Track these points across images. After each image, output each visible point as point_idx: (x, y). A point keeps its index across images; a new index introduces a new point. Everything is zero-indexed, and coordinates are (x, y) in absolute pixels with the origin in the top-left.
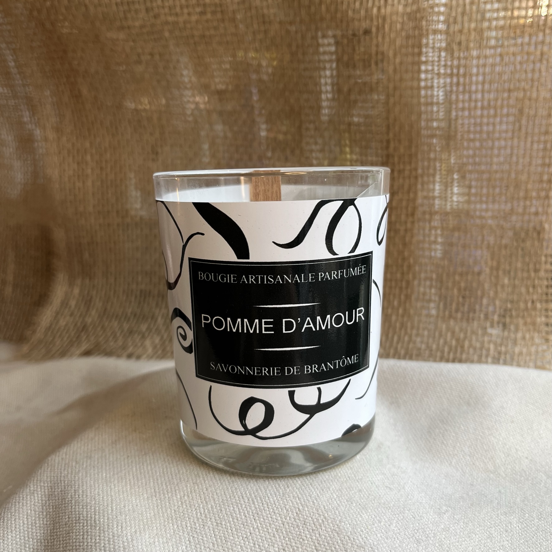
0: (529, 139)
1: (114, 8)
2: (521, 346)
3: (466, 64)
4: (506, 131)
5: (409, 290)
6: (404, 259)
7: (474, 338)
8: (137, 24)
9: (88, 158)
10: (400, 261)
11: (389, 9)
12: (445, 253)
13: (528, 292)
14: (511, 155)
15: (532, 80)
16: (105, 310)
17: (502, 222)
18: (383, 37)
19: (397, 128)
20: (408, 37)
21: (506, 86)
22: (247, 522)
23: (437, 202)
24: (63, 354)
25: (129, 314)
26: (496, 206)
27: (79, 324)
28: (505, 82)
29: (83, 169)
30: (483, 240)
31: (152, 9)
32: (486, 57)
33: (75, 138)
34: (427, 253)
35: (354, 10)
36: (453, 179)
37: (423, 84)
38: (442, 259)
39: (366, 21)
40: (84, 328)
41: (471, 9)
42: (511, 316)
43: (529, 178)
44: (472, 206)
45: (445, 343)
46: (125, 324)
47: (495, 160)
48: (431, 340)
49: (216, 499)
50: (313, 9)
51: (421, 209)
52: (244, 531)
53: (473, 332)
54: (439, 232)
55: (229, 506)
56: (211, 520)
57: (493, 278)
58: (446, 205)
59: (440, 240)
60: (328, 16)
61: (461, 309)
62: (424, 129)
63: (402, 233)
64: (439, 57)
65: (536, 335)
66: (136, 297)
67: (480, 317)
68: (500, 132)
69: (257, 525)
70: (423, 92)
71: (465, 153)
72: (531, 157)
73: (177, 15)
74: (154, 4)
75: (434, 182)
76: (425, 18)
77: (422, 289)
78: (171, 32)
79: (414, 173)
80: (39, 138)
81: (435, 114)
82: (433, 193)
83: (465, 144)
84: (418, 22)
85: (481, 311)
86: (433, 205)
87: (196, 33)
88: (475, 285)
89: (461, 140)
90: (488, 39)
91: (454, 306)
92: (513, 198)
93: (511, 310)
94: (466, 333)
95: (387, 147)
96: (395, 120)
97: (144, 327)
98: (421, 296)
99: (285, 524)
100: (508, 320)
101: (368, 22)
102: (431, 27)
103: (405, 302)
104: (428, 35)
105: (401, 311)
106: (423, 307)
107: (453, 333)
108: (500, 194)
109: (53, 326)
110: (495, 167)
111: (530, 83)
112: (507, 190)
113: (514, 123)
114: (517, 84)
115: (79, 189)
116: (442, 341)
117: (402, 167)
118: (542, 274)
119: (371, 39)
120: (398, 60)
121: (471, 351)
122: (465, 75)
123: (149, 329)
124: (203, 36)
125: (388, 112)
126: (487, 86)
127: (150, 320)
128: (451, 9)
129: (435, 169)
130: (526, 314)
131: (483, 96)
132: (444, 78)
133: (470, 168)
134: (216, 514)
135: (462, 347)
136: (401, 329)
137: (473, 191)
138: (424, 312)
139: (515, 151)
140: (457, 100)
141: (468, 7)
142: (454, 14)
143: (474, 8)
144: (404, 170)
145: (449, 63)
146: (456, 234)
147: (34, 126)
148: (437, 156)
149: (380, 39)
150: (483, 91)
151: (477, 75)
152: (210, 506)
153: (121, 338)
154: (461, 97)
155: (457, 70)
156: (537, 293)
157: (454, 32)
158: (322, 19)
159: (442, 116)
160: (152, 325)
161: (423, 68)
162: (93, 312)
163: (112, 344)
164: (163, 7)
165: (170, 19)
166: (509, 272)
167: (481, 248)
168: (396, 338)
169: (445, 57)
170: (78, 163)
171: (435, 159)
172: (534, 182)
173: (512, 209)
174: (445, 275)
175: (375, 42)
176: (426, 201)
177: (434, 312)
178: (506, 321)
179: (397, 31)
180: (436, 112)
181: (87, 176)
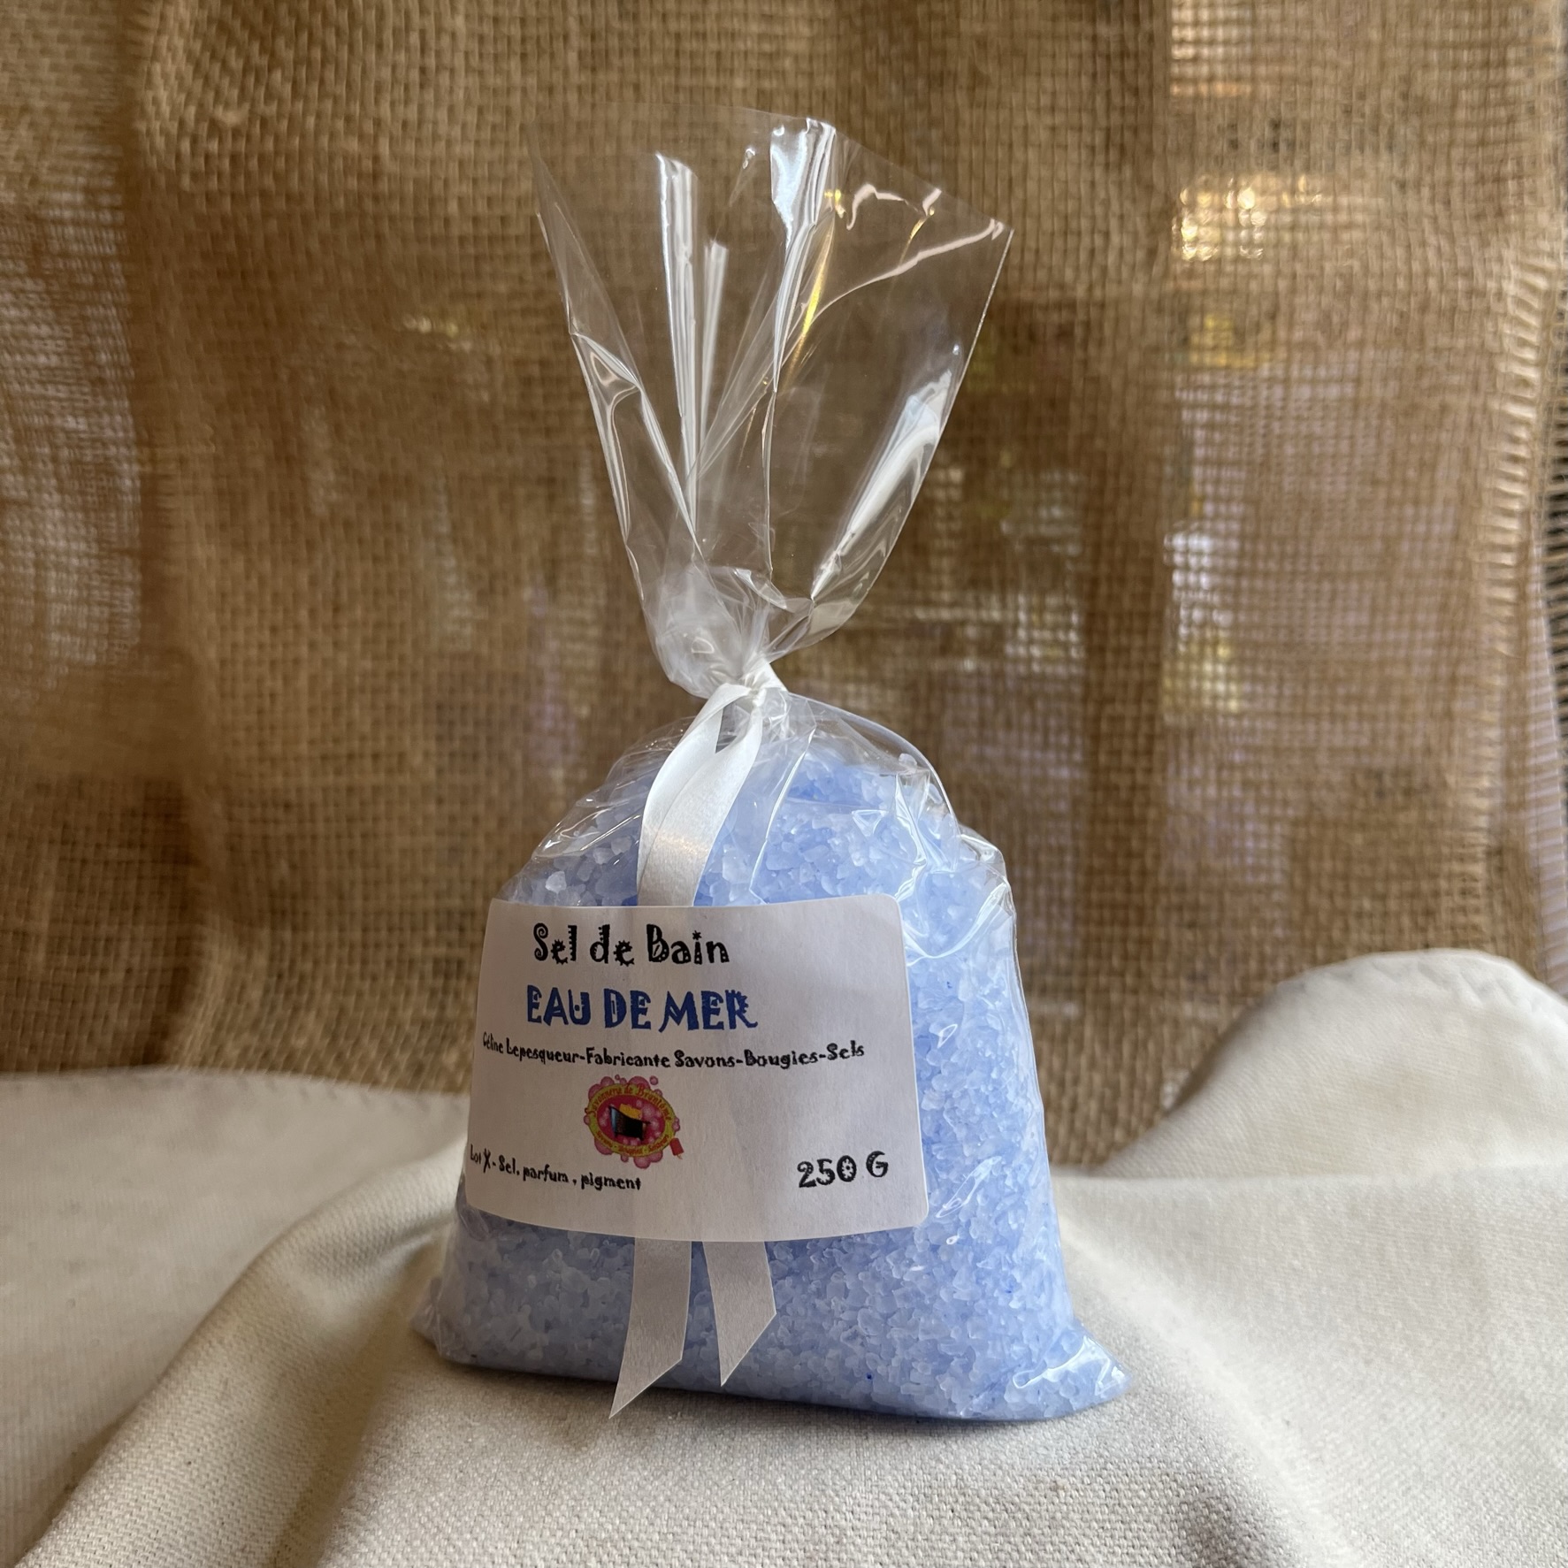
6: (1129, 855)
9: (303, 615)
10: (1121, 861)
11: (1111, 289)
18: (1100, 347)
19: (1118, 551)
35: (1033, 285)
39: (1061, 312)
63: (1124, 795)
79: (1151, 657)
95: (1092, 596)
115: (273, 696)
117: (1124, 640)
119: (1072, 349)
144: (1128, 650)
149: (1092, 350)
170: (274, 630)
175: (1079, 354)
181: (296, 661)
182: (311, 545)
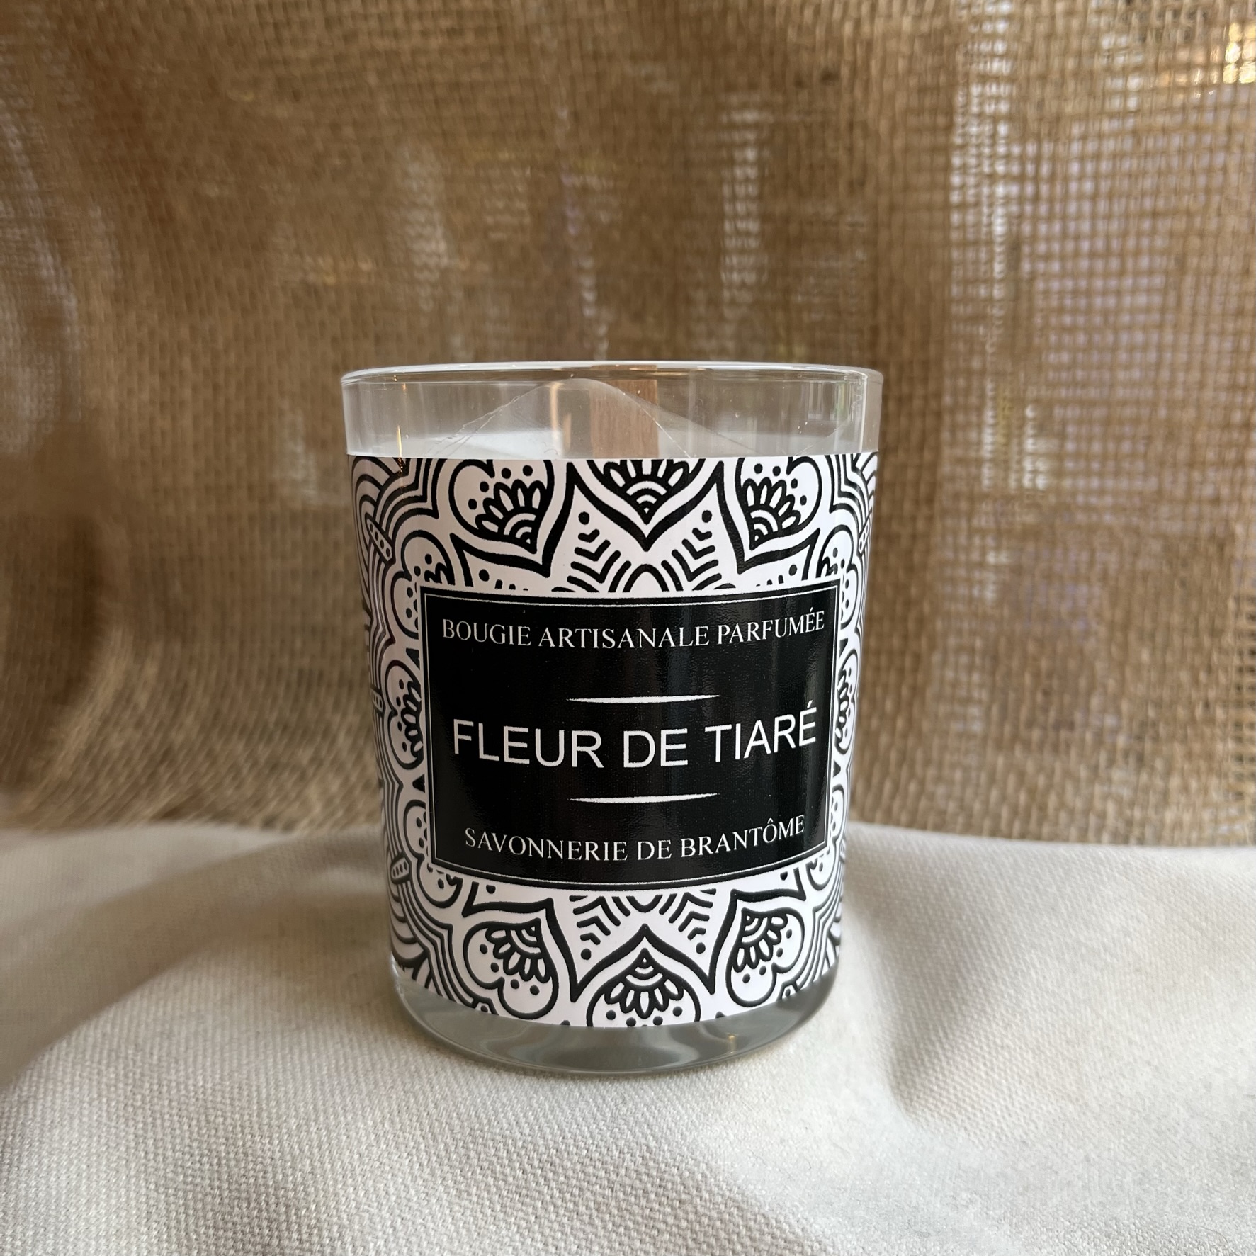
0: (1200, 327)
1: (253, 17)
2: (1178, 809)
3: (1054, 153)
4: (1148, 310)
5: (920, 677)
6: (908, 603)
7: (1069, 787)
8: (304, 54)
9: (186, 363)
10: (899, 608)
11: (880, 25)
12: (1005, 590)
13: (1196, 682)
14: (1158, 365)
15: (1208, 191)
16: (217, 714)
17: (1135, 520)
18: (866, 89)
19: (895, 300)
20: (922, 90)
21: (1148, 204)
22: (527, 1189)
23: (987, 471)
24: (116, 813)
25: (271, 726)
26: (1124, 484)
27: (154, 747)
28: (1143, 194)
29: (173, 390)
30: (1091, 563)
31: (340, 20)
32: (1100, 136)
33: (156, 316)
34: (962, 590)
35: (800, 27)
36: (1023, 420)
37: (955, 198)
38: (999, 603)
39: (826, 52)
40: (167, 755)
41: (1068, 28)
42: (1156, 739)
43: (1199, 418)
44: (1067, 483)
45: (1003, 798)
46: (261, 747)
47: (1121, 375)
48: (969, 792)
49: (457, 1129)
50: (707, 26)
51: (948, 488)
52: (522, 1211)
53: (1067, 774)
54: (990, 541)
55: (485, 1146)
56: (445, 1183)
57: (1114, 649)
58: (1006, 479)
59: (991, 558)
60: (741, 42)
61: (1041, 718)
62: (959, 302)
63: (905, 542)
64: (994, 136)
65: (1214, 782)
66: (288, 686)
67: (1083, 740)
68: (1133, 311)
69: (550, 1192)
70: (955, 218)
71: (1052, 357)
72: (1204, 369)
73: (396, 35)
74: (346, 10)
75: (980, 426)
76: (961, 46)
77: (950, 674)
78: (381, 74)
79: (933, 404)
80: (75, 315)
81: (983, 268)
82: (978, 450)
83: (1053, 338)
84: (945, 56)
85: (1086, 725)
86: (978, 478)
87: (439, 77)
88: (1072, 664)
89: (1042, 329)
90: (1107, 95)
91: (1024, 713)
92: (1162, 464)
93: (1155, 724)
94: (1051, 775)
95: (873, 345)
96: (892, 281)
97: (305, 755)
98: (948, 690)
99: (617, 1186)
100: (1148, 746)
101: (830, 53)
102: (974, 66)
103: (910, 705)
104: (967, 85)
105: (900, 723)
106: (952, 716)
107: (1021, 775)
108: (1133, 455)
109: (95, 750)
110: (1121, 393)
111: (1202, 198)
112: (1148, 445)
113: (1164, 292)
114: (1173, 200)
115: (163, 433)
116: (994, 794)
117: (905, 389)
118: (1229, 640)
119: (838, 93)
120: (899, 143)
121: (1063, 817)
122: (1052, 178)
123: (316, 760)
124: (455, 86)
125: (876, 261)
126: (1102, 206)
127: (319, 739)
128: (1022, 28)
129: (982, 396)
130: (1189, 731)
131: (1093, 227)
132: (1006, 184)
133: (1063, 393)
134: (455, 1168)
135: (1043, 808)
136: (900, 765)
137: (1070, 446)
138: (956, 727)
139: (1168, 356)
140: (1034, 238)
141: (1060, 23)
142: (1028, 38)
143: (1075, 23)
144: (910, 397)
145: (1016, 150)
146: (1030, 547)
147: (63, 289)
148: (988, 366)
149: (858, 93)
150: (1094, 217)
151: (1081, 177)
152: (442, 1146)
153: (250, 779)
154: (1043, 229)
155: (1034, 166)
156: (1217, 684)
157: (1028, 79)
158: (728, 48)
159: (1000, 273)
160: (324, 753)
161: (956, 161)
162: (189, 720)
163: (229, 792)
164: (366, 17)
165: (382, 44)
166: (1153, 636)
167: (1088, 579)
168: (888, 786)
169: (1007, 137)
170: (163, 375)
171: (983, 373)
172: (1210, 426)
173: (1160, 492)
174: (1003, 641)
175: (846, 99)
176: (960, 470)
177: (977, 727)
178: (1143, 749)
179: (897, 75)
180: (986, 263)
181: (182, 403)
182: (188, 298)
